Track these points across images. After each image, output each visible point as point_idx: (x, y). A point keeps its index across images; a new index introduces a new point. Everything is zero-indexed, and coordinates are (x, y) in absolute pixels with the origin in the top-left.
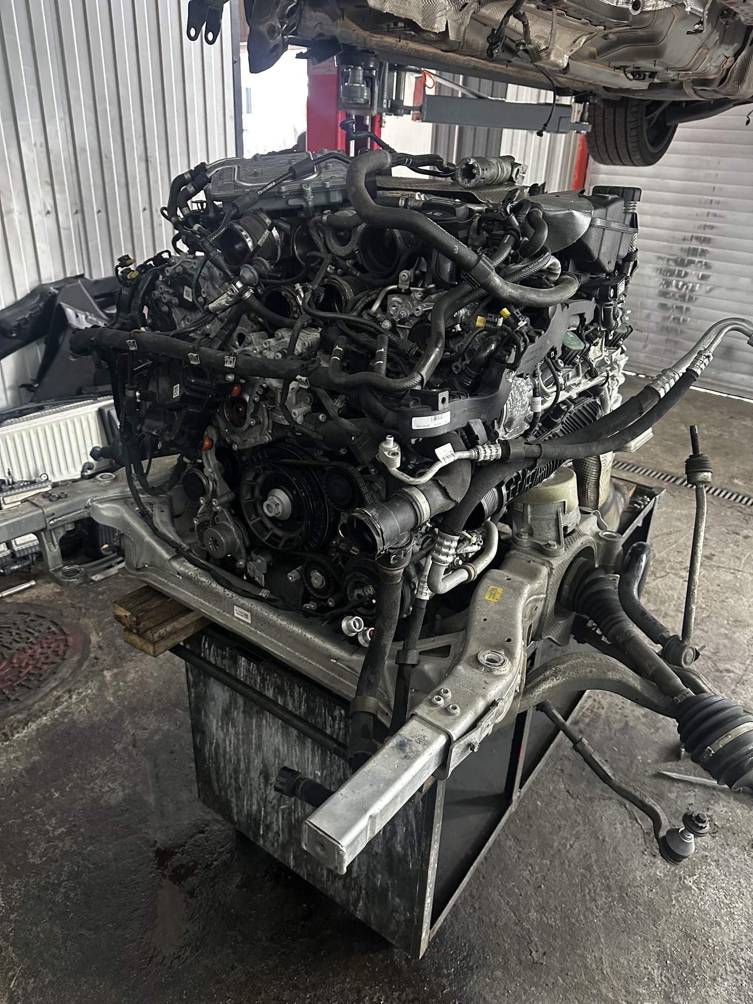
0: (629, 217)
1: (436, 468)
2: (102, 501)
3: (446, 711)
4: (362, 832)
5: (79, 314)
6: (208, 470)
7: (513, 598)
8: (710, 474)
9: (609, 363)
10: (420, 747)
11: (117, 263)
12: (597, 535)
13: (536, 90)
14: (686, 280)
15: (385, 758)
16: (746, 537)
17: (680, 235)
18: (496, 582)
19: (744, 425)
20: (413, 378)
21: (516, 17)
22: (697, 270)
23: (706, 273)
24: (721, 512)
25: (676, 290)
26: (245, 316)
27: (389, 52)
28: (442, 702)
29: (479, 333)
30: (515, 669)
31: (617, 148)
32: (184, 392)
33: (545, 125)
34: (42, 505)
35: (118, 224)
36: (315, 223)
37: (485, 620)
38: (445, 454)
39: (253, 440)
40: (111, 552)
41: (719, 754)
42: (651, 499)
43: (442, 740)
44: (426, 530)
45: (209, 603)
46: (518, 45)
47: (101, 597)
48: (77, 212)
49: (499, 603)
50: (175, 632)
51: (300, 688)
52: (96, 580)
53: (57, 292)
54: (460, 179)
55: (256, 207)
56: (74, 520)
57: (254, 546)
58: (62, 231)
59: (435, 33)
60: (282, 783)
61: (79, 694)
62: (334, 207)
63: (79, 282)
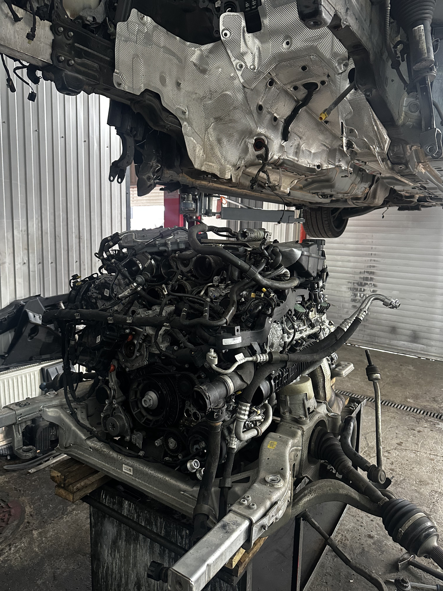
0: (321, 252)
1: (236, 365)
2: (49, 407)
3: (249, 507)
4: (203, 574)
5: (36, 316)
6: (111, 384)
7: (283, 447)
8: (379, 375)
9: (320, 321)
10: (235, 527)
11: (71, 278)
12: (327, 415)
13: (277, 205)
14: (365, 293)
15: (215, 533)
16: (419, 432)
17: (359, 271)
18: (273, 438)
19: (409, 369)
20: (222, 320)
21: (263, 172)
22: (369, 287)
23: (375, 289)
24: (403, 418)
25: (360, 298)
26: (136, 302)
27: (204, 188)
28: (246, 502)
29: (253, 302)
30: (286, 485)
31: (319, 230)
32: (103, 340)
33: (281, 218)
34: (15, 409)
35: (62, 269)
36: (172, 257)
37: (268, 459)
38: (240, 358)
39: (138, 365)
40: (42, 455)
41: (407, 533)
42: (358, 405)
43: (246, 523)
44: (233, 408)
45: (108, 464)
46: (265, 184)
47: (33, 483)
48: (40, 263)
49: (275, 449)
50: (86, 487)
51: (161, 518)
52: (31, 472)
53: (24, 304)
54: (240, 238)
55: (144, 250)
56: (32, 418)
57: (135, 427)
58: (31, 272)
59: (226, 179)
60: (152, 571)
61: (16, 547)
62: (181, 250)
63: (38, 298)
